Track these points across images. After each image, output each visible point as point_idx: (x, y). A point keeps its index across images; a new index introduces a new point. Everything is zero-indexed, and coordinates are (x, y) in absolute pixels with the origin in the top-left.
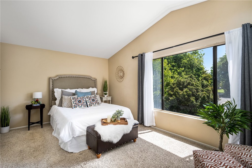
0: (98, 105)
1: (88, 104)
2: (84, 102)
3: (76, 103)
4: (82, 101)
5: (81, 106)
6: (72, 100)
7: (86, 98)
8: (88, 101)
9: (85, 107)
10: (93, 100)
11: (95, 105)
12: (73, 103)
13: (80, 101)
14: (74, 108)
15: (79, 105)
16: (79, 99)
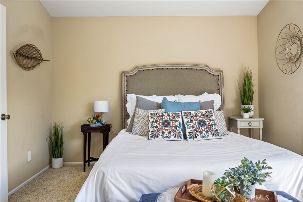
0: (214, 137)
1: (188, 131)
2: (176, 127)
3: (156, 127)
4: (172, 123)
5: (168, 135)
6: (150, 118)
7: (184, 117)
8: (188, 125)
9: (179, 139)
10: (202, 123)
11: (205, 137)
12: (152, 125)
13: (166, 124)
14: (152, 137)
15: (163, 133)
16: (166, 118)
